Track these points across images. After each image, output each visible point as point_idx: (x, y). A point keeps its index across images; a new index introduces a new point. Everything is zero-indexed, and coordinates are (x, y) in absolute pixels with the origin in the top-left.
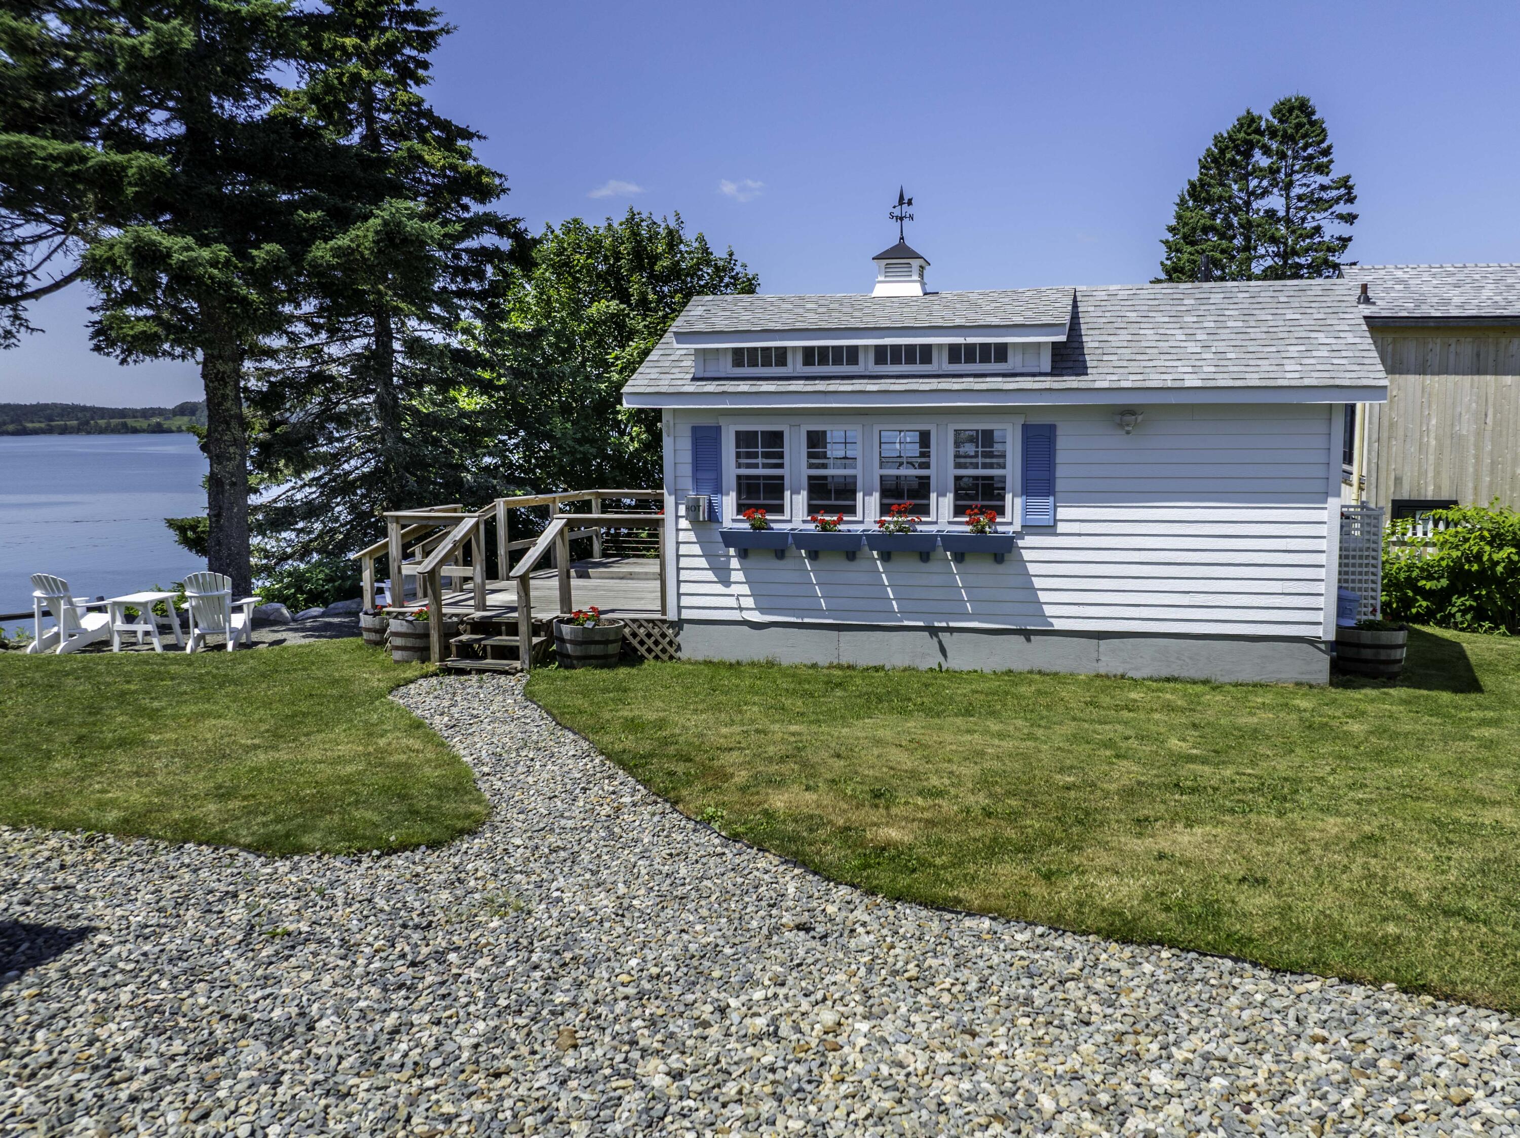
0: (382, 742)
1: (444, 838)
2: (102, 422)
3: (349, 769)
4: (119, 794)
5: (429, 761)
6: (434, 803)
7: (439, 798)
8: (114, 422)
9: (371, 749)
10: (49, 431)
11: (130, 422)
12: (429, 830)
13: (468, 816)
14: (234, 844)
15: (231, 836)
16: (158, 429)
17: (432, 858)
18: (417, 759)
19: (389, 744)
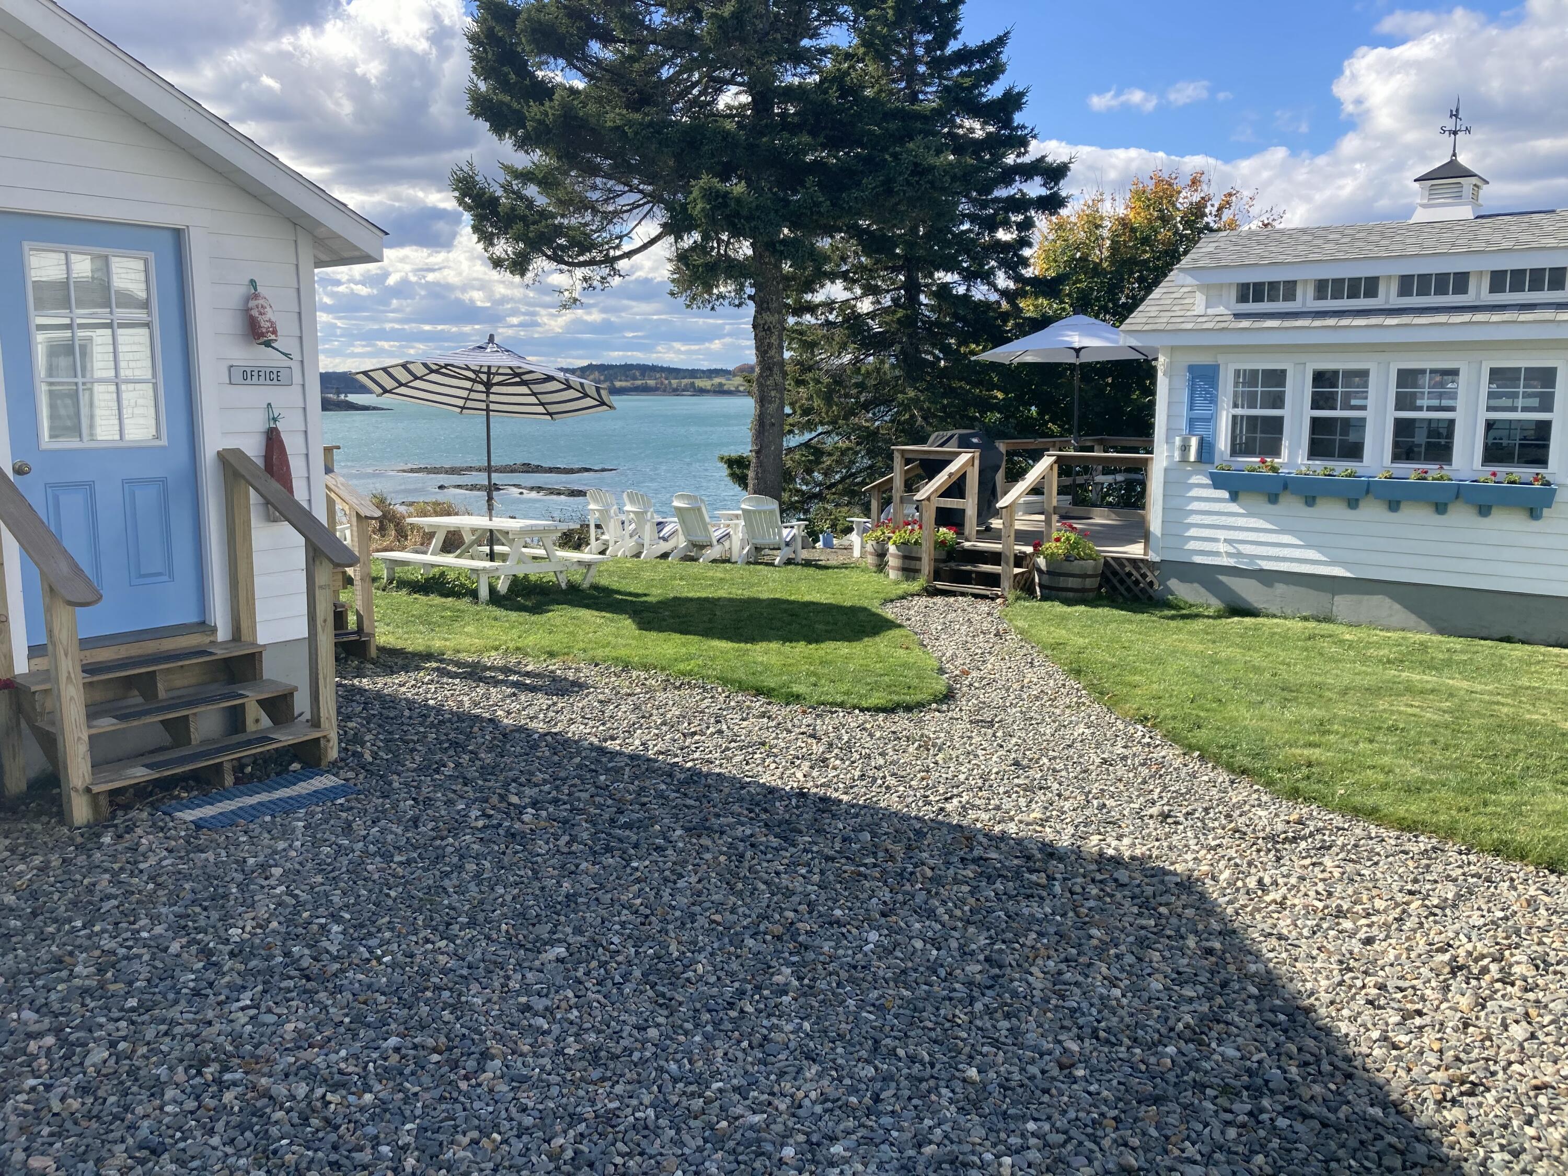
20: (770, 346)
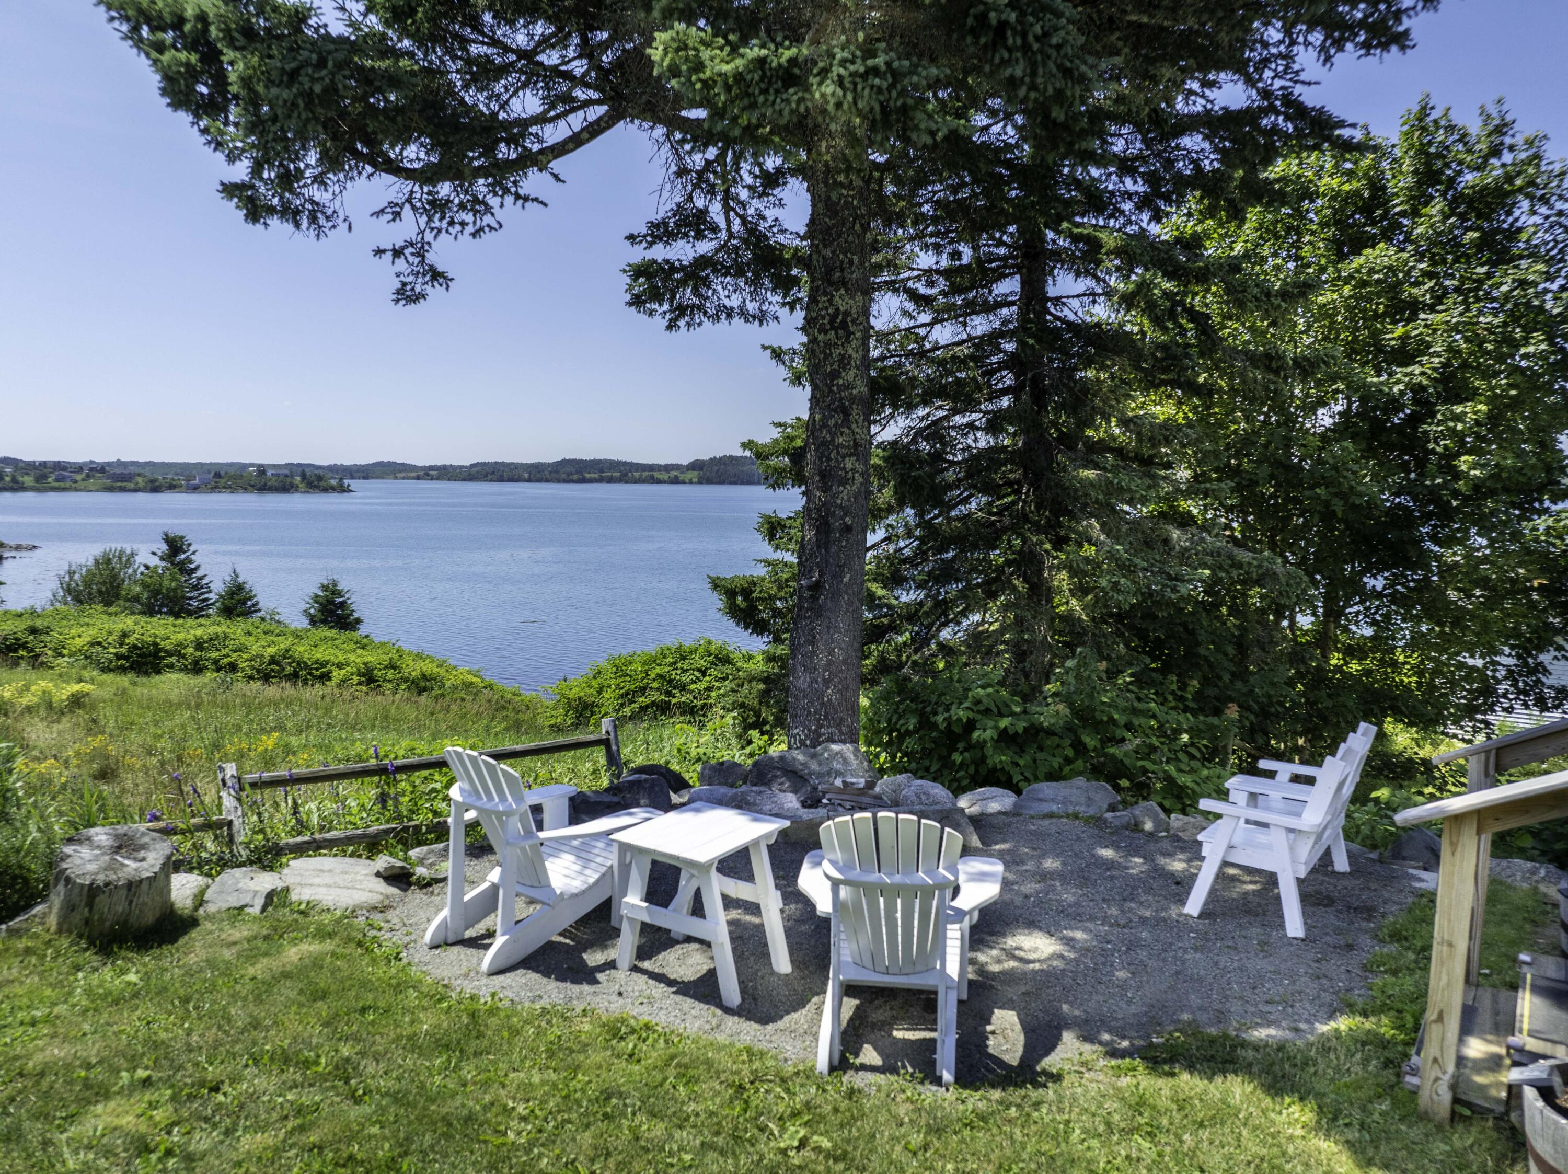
2: (637, 474)
8: (645, 474)
10: (600, 480)
11: (657, 475)
16: (675, 481)
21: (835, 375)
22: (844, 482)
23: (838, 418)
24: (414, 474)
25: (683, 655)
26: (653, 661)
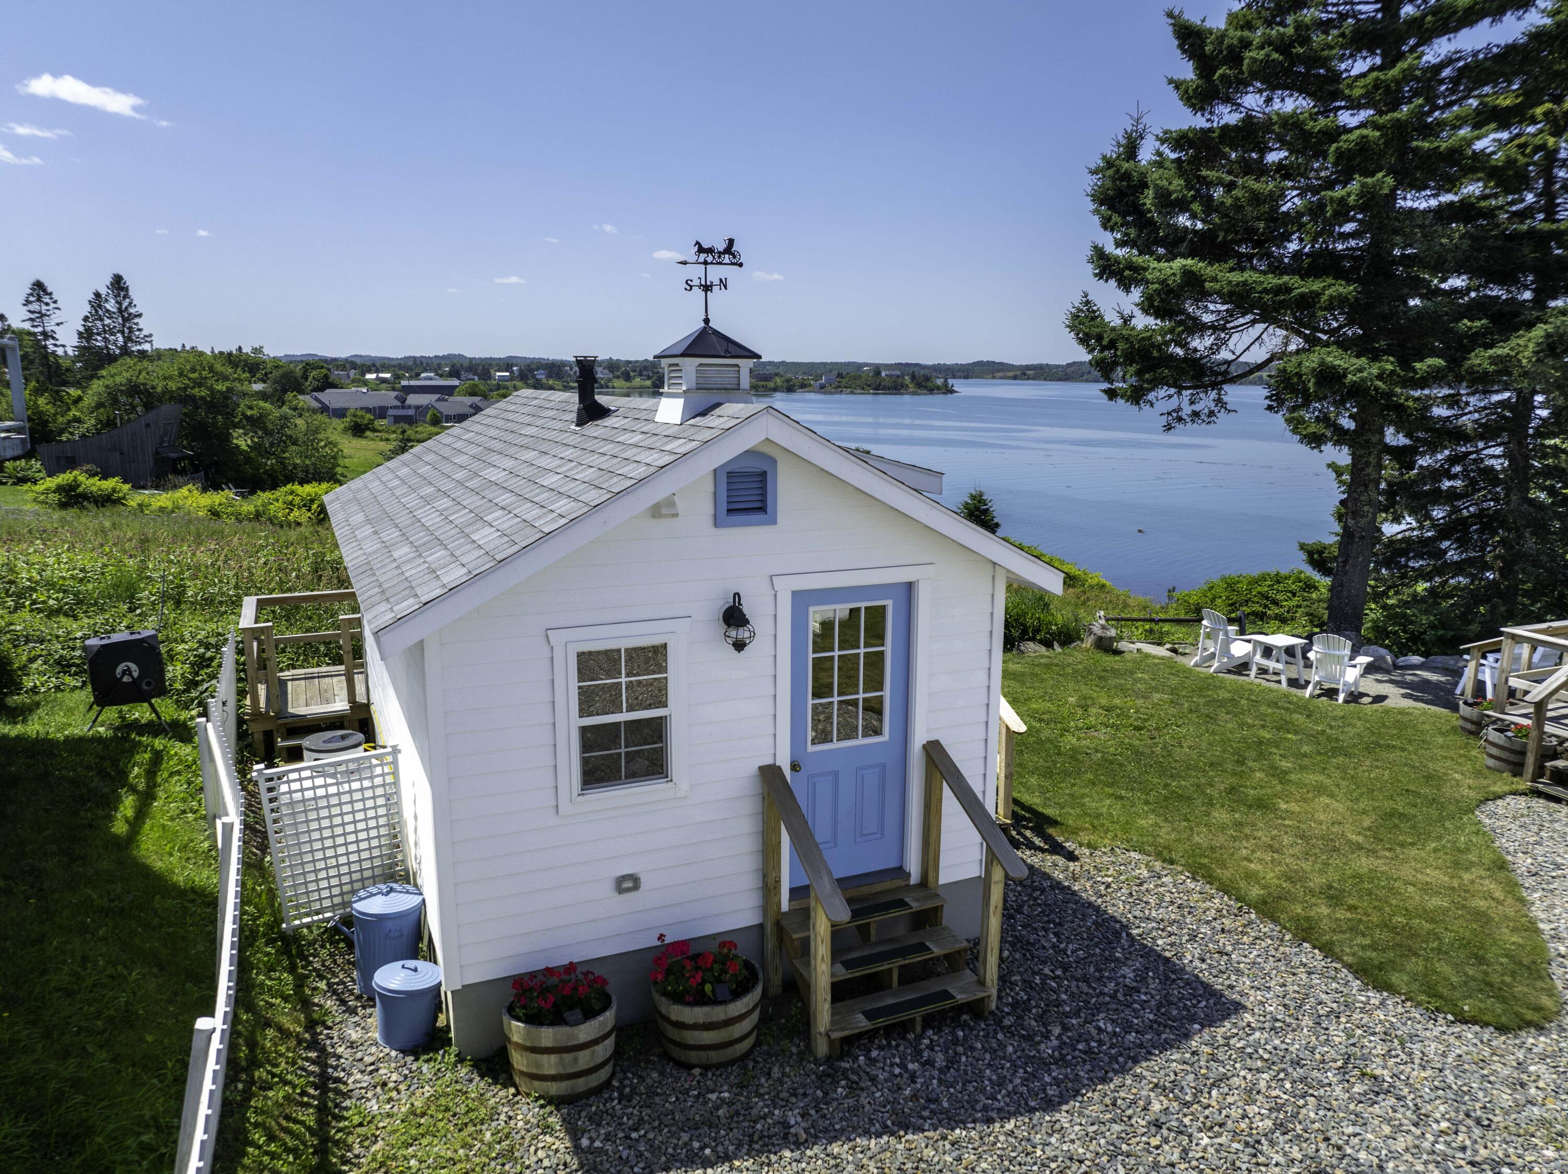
0: (1467, 876)
1: (1513, 1024)
3: (1436, 902)
4: (1260, 867)
5: (1507, 918)
6: (1508, 979)
7: (1513, 974)
9: (1456, 884)
12: (1499, 1011)
13: (1538, 1009)
14: (1339, 959)
15: (1337, 950)
17: (1499, 1041)
18: (1496, 913)
19: (1473, 882)
20: (1367, 464)
21: (1363, 469)
22: (1362, 517)
23: (1362, 488)
24: (1011, 374)
25: (1279, 579)
26: (1256, 582)
